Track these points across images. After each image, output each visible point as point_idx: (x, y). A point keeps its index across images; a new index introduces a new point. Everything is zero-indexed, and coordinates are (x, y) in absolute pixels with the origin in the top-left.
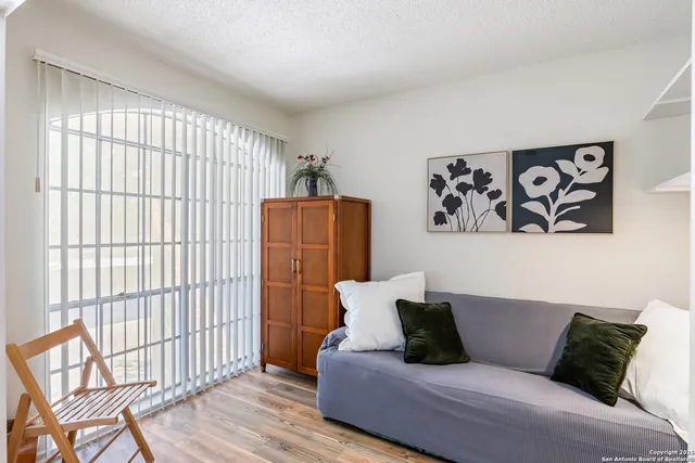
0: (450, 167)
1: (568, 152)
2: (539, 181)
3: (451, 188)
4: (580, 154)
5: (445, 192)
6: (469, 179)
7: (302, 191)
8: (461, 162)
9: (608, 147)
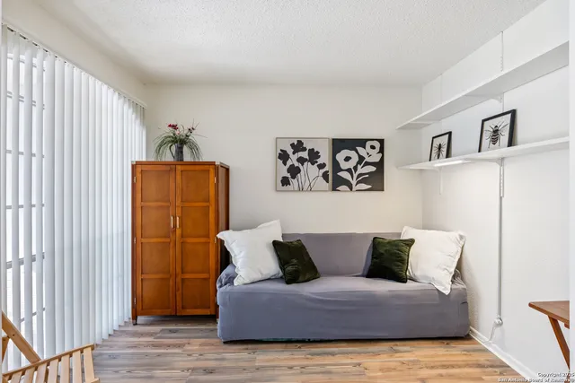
0: (292, 145)
1: (362, 143)
2: (347, 159)
3: (293, 160)
4: (368, 144)
5: (289, 163)
6: (305, 155)
7: (168, 156)
8: (300, 143)
9: (381, 142)
